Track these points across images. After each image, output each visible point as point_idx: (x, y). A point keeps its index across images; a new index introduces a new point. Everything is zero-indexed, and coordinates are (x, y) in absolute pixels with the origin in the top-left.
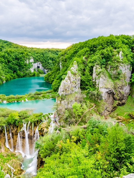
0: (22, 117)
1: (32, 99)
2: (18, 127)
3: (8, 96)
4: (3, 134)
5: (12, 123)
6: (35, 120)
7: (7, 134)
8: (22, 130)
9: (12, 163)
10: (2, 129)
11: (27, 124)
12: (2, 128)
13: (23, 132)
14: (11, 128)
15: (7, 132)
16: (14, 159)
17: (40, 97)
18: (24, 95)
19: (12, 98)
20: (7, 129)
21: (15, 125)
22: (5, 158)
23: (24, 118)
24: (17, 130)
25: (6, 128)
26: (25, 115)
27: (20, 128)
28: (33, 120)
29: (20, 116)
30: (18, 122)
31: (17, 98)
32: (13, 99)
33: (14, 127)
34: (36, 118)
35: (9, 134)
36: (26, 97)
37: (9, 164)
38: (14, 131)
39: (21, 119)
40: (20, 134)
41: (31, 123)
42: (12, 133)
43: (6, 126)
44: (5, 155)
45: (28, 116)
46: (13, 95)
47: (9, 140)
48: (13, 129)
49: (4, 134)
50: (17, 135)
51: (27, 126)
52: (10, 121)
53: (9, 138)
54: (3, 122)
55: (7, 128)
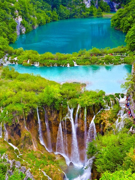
0: (66, 96)
1: (86, 63)
2: (58, 112)
3: (42, 55)
4: (34, 121)
5: (49, 104)
6: (90, 103)
7: (41, 123)
8: (65, 118)
9: (50, 171)
10: (32, 113)
11: (75, 110)
12: (32, 110)
13: (67, 122)
14: (47, 112)
15: (40, 118)
16: (53, 165)
17: (100, 60)
18: (70, 55)
19: (49, 59)
20: (42, 113)
21: (54, 109)
22: (39, 160)
23: (70, 98)
24: (57, 117)
25: (39, 111)
26: (71, 92)
27: (63, 115)
28: (86, 103)
29: (62, 94)
30: (60, 104)
31: (59, 59)
32: (50, 61)
33: (52, 112)
34: (91, 100)
35: (45, 122)
36: (74, 57)
37: (44, 171)
38: (52, 119)
39: (64, 98)
40: (62, 126)
41: (82, 109)
42: (50, 122)
43: (39, 108)
44: (38, 156)
45: (76, 94)
46: (51, 53)
47: (44, 132)
48: (51, 114)
49: (37, 121)
50: (58, 125)
51: (74, 112)
52: (45, 99)
53: (44, 129)
54: (34, 101)
55: (41, 111)
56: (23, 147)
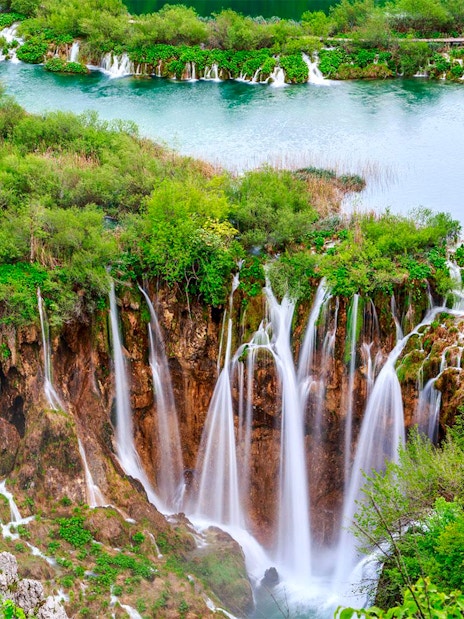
0: (259, 235)
1: (370, 70)
2: (217, 317)
3: (143, 20)
4: (94, 358)
5: (172, 273)
6: (381, 276)
7: (131, 366)
9: (165, 607)
10: (87, 313)
11: (304, 305)
12: (85, 301)
13: (259, 364)
14: (160, 314)
15: (125, 344)
16: (182, 576)
17: (447, 57)
18: (290, 25)
19: (180, 38)
20: (133, 319)
21: (199, 299)
22: (112, 552)
23: (281, 248)
24: (209, 343)
25: (119, 308)
26: (287, 215)
27: (237, 331)
28: (360, 272)
29: (241, 225)
30: (227, 273)
31: (230, 43)
32: (187, 52)
33: (185, 314)
34: (385, 261)
35: (146, 363)
36: (306, 38)
37: (134, 605)
38: (184, 350)
39: (248, 247)
40: (235, 385)
41: (341, 301)
42: (174, 364)
43: (118, 293)
44: (106, 533)
45: (312, 231)
46: (191, 11)
47: (143, 410)
48: (182, 325)
49: (106, 360)
50: (211, 383)
51: (300, 319)
52: (155, 250)
53: (144, 399)
55: (130, 309)
56: (33, 484)
